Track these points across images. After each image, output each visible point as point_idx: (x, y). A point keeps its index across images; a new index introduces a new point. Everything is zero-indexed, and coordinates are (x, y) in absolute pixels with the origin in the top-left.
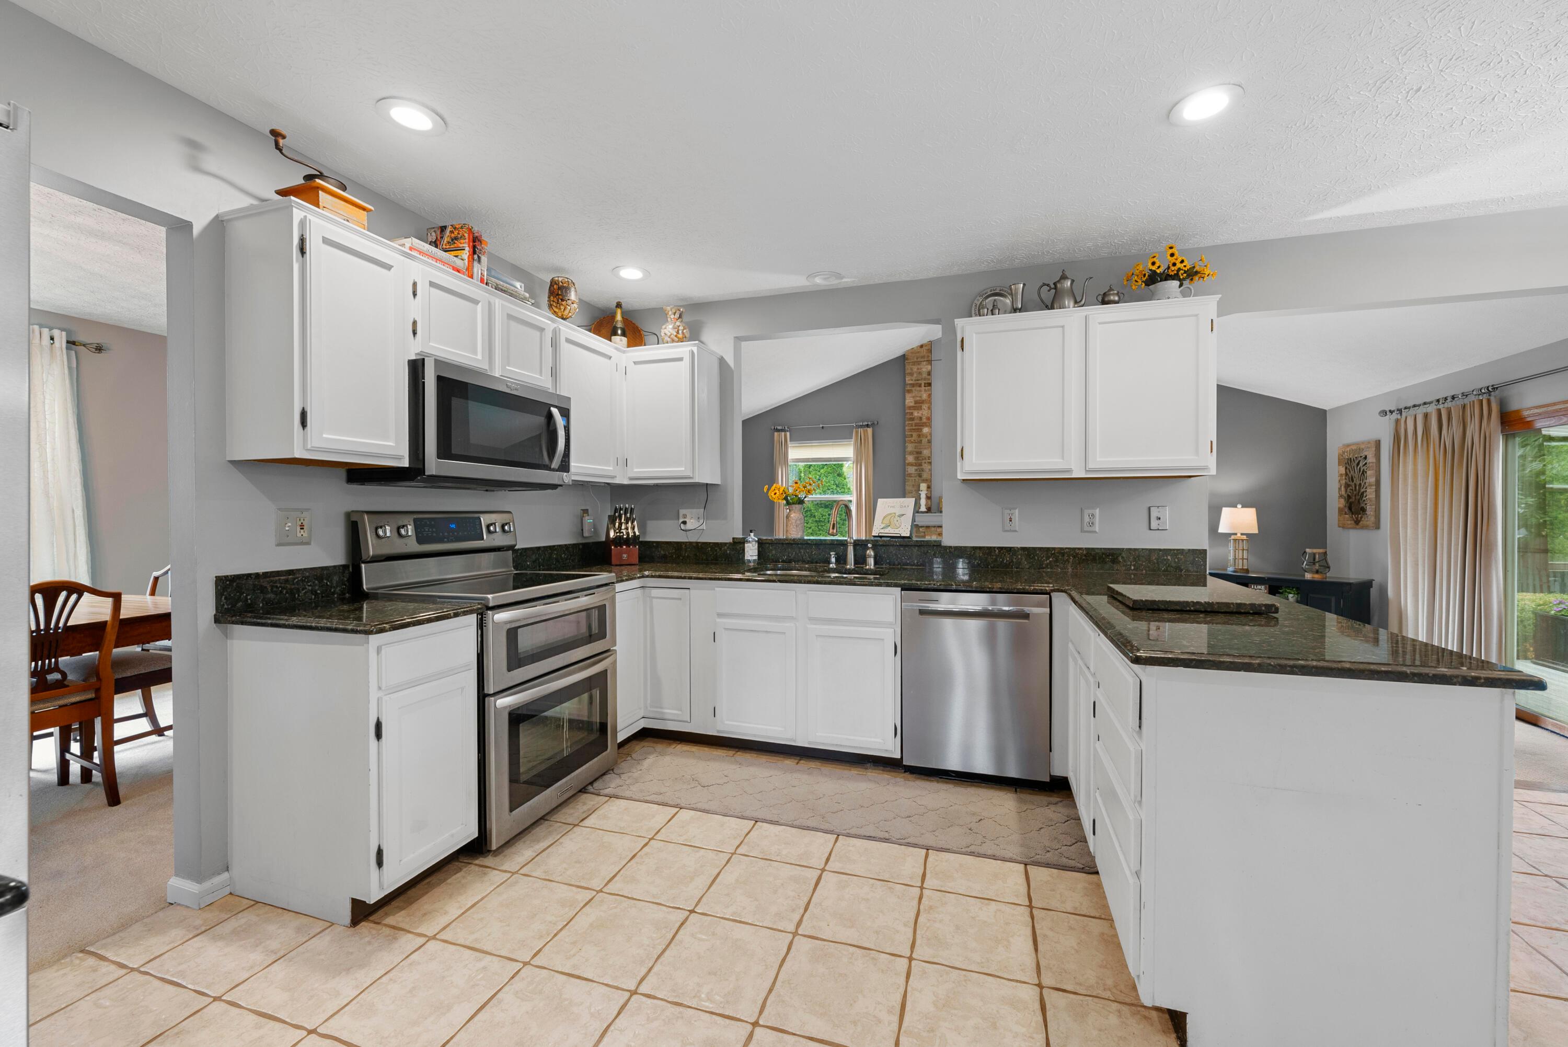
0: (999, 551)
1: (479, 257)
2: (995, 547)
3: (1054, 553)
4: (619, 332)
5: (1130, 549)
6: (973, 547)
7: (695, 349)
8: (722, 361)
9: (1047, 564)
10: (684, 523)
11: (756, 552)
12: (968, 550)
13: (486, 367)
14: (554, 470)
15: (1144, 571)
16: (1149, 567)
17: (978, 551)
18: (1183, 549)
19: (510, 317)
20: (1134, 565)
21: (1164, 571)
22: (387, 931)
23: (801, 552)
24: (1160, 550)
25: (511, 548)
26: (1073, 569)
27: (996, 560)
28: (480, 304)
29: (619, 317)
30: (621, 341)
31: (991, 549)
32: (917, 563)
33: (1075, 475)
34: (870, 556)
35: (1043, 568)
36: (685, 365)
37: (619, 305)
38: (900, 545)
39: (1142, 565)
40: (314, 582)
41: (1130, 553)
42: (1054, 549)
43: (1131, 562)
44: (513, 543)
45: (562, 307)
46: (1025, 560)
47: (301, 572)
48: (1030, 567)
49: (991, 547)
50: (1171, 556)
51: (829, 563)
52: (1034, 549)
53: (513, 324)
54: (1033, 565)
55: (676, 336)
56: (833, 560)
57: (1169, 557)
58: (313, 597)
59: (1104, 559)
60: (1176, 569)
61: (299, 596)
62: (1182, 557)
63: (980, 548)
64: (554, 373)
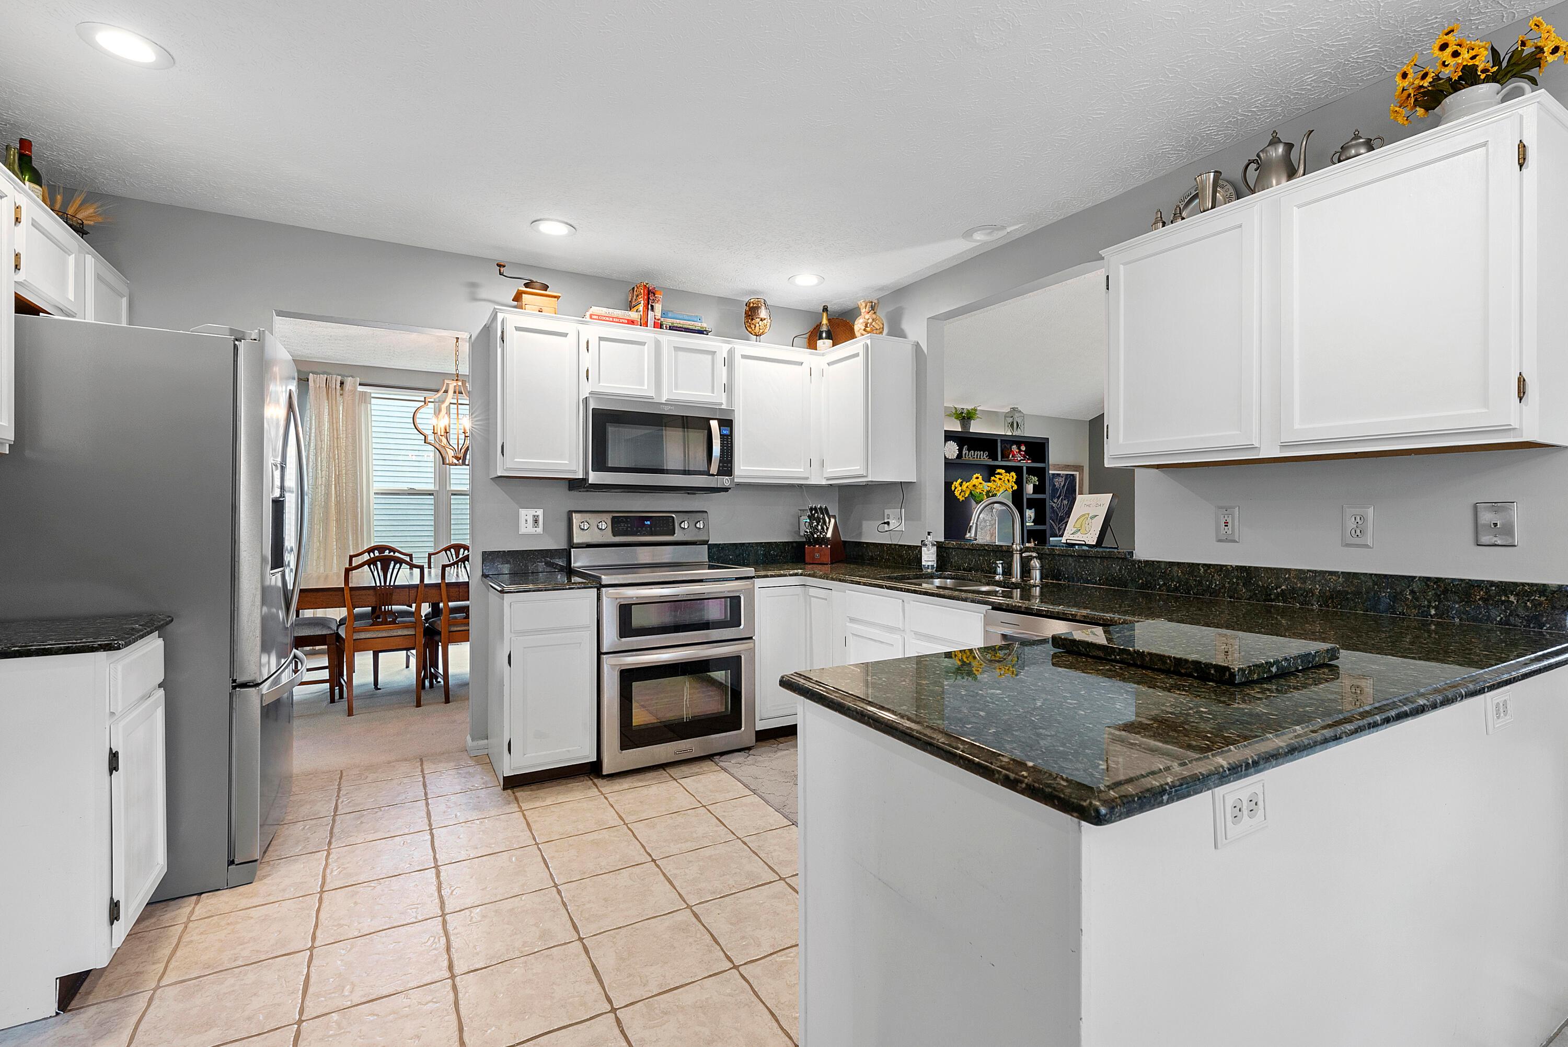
0: (1205, 571)
1: (652, 306)
2: (1199, 564)
3: (1289, 578)
4: (824, 335)
5: (1429, 579)
6: (1170, 562)
7: (869, 342)
8: (917, 346)
9: (1278, 595)
10: (888, 523)
11: (934, 557)
12: (1163, 566)
13: (651, 393)
14: (713, 475)
15: (1457, 620)
16: (1467, 613)
17: (1176, 568)
18: (1544, 585)
19: (677, 349)
20: (1436, 608)
21: (1500, 623)
22: (512, 797)
23: (980, 560)
24: (1492, 583)
25: (705, 542)
26: (1320, 606)
27: (1200, 583)
28: (646, 345)
29: (825, 321)
30: (824, 344)
31: (1193, 567)
32: (1100, 580)
33: (1262, 455)
34: (1035, 568)
35: (1272, 600)
36: (860, 360)
37: (825, 309)
38: (1079, 556)
39: (1452, 608)
41: (1428, 586)
42: (1288, 571)
43: (1429, 602)
44: (707, 539)
45: (753, 326)
46: (1243, 586)
48: (1251, 597)
49: (1193, 564)
50: (1517, 595)
51: (995, 573)
52: (1257, 569)
53: (680, 353)
54: (1255, 594)
55: (864, 330)
56: (1000, 570)
57: (1512, 598)
59: (1376, 592)
60: (1529, 621)
61: (530, 568)
62: (1543, 599)
63: (1179, 564)
64: (729, 388)
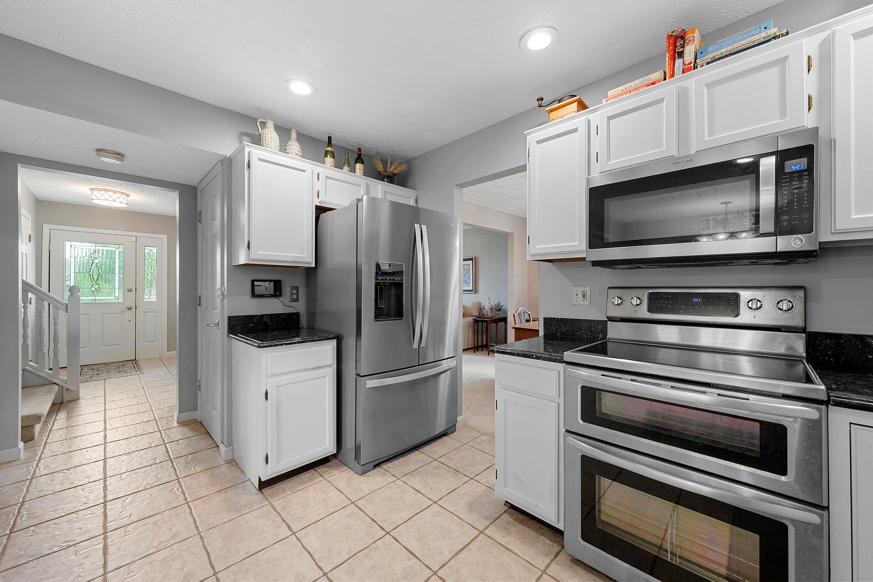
1: (680, 52)
13: (672, 152)
19: (712, 84)
22: (497, 515)
28: (665, 100)
40: (586, 328)
47: (579, 321)
58: (586, 336)
61: (577, 333)
